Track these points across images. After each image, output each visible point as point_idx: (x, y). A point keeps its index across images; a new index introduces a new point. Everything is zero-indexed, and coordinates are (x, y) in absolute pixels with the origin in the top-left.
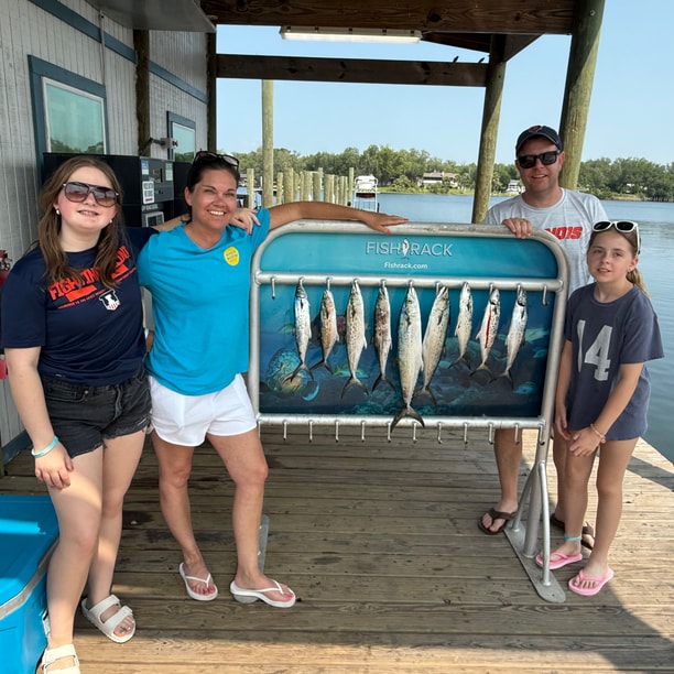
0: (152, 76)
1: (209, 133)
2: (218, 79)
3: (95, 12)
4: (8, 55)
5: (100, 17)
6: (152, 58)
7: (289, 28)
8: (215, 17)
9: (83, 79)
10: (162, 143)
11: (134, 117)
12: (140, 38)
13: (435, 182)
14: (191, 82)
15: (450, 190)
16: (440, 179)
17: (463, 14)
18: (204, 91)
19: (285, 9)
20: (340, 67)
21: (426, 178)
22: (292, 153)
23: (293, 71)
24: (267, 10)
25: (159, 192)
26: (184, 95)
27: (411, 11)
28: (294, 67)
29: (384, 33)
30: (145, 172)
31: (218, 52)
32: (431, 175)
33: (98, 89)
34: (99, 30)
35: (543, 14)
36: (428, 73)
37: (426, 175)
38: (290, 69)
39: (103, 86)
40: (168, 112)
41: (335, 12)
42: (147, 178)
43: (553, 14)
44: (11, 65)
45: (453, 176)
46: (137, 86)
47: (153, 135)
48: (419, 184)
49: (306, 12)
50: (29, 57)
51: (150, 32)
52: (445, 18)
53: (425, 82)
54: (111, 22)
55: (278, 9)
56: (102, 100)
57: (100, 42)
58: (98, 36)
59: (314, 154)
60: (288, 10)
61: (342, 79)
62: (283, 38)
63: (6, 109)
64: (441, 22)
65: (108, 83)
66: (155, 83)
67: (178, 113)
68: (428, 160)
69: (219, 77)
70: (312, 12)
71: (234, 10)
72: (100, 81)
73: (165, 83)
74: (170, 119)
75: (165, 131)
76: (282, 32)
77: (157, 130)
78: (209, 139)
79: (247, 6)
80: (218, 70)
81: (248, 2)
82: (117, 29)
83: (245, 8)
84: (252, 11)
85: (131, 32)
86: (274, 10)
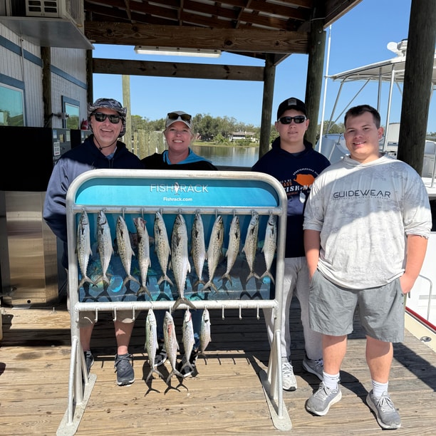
0: (52, 74)
2: (94, 74)
3: (18, 38)
5: (21, 40)
6: (52, 63)
7: (140, 47)
8: (93, 41)
9: (11, 79)
10: (59, 116)
11: (41, 100)
12: (45, 52)
13: (241, 138)
14: (76, 76)
15: (251, 144)
16: (244, 136)
17: (245, 41)
18: (84, 81)
20: (173, 68)
21: (235, 136)
22: (143, 119)
23: (143, 70)
24: (126, 36)
25: (62, 148)
26: (72, 85)
27: (215, 39)
28: (143, 67)
29: (199, 51)
30: (55, 136)
31: (93, 57)
32: (237, 134)
33: (19, 84)
34: (21, 48)
35: (292, 42)
36: (228, 73)
37: (235, 133)
38: (141, 69)
39: (23, 82)
40: (62, 96)
41: (169, 38)
42: (56, 140)
43: (298, 42)
45: (253, 134)
46: (43, 81)
47: (53, 112)
48: (230, 140)
49: (151, 38)
51: (51, 48)
52: (235, 43)
53: (227, 78)
54: (27, 42)
55: (133, 35)
56: (22, 91)
57: (21, 55)
58: (20, 51)
59: (159, 119)
60: (138, 36)
61: (174, 75)
62: (137, 52)
64: (232, 45)
65: (26, 80)
66: (54, 79)
67: (69, 96)
68: (235, 124)
69: (94, 72)
70: (154, 38)
71: (105, 35)
72: (21, 79)
73: (61, 78)
74: (64, 100)
75: (60, 108)
76: (135, 49)
77: (56, 108)
79: (113, 33)
80: (94, 68)
81: (114, 31)
82: (30, 47)
83: (112, 34)
84: (117, 36)
85: (39, 48)
86: (130, 36)
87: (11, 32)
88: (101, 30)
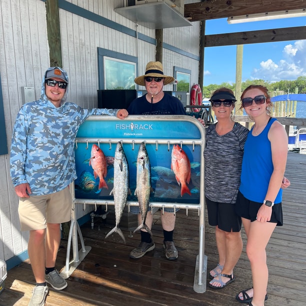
1: (199, 75)
3: (134, 24)
4: (88, 49)
5: (137, 26)
7: (232, 18)
8: (191, 18)
9: (126, 55)
12: (159, 33)
14: (189, 51)
19: (230, 8)
20: (272, 34)
23: (245, 39)
24: (221, 10)
26: (185, 57)
28: (245, 37)
33: (134, 59)
34: (136, 32)
38: (244, 38)
39: (137, 58)
40: (174, 67)
41: (258, 5)
44: (88, 53)
46: (156, 55)
49: (242, 8)
50: (98, 48)
51: (164, 29)
54: (143, 27)
55: (227, 9)
56: (135, 64)
57: (136, 37)
58: (135, 34)
63: (85, 72)
65: (140, 56)
66: (166, 53)
69: (205, 47)
70: (245, 7)
71: (204, 13)
72: (135, 55)
74: (175, 70)
78: (199, 78)
80: (205, 43)
81: (212, 8)
82: (146, 31)
83: (210, 11)
84: (213, 12)
85: (154, 31)
86: (224, 9)
87: (128, 20)
88: (201, 9)
